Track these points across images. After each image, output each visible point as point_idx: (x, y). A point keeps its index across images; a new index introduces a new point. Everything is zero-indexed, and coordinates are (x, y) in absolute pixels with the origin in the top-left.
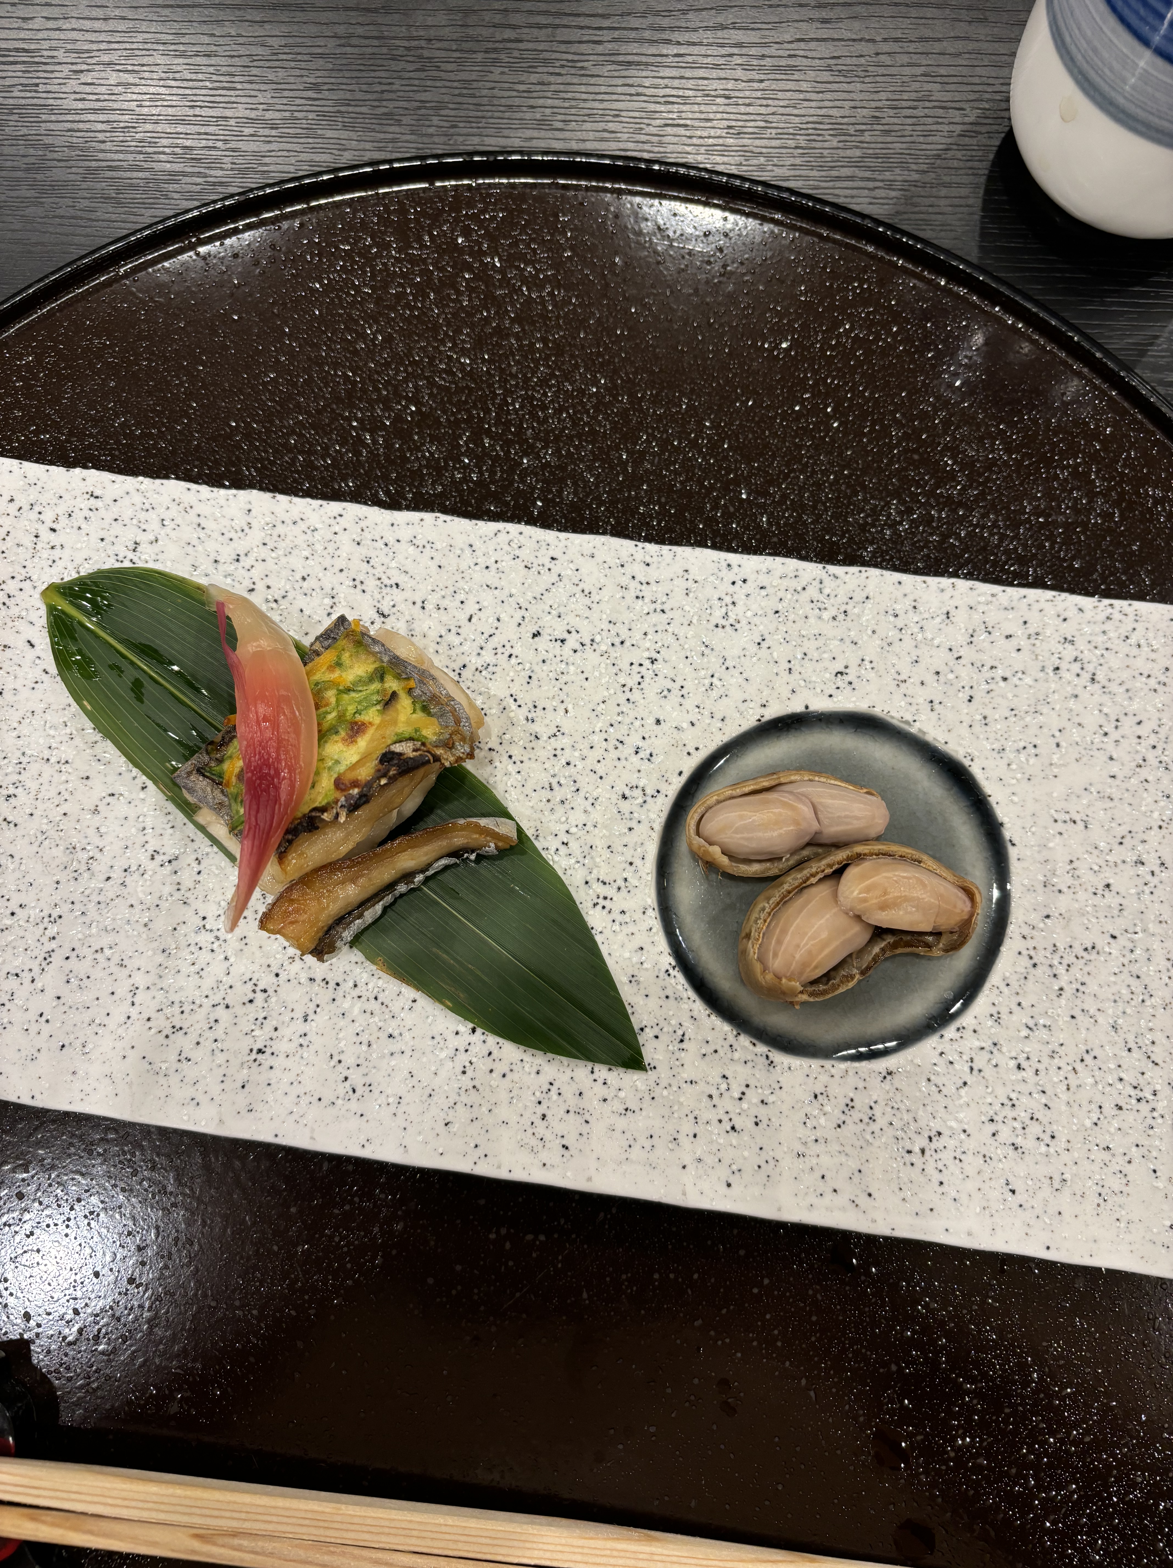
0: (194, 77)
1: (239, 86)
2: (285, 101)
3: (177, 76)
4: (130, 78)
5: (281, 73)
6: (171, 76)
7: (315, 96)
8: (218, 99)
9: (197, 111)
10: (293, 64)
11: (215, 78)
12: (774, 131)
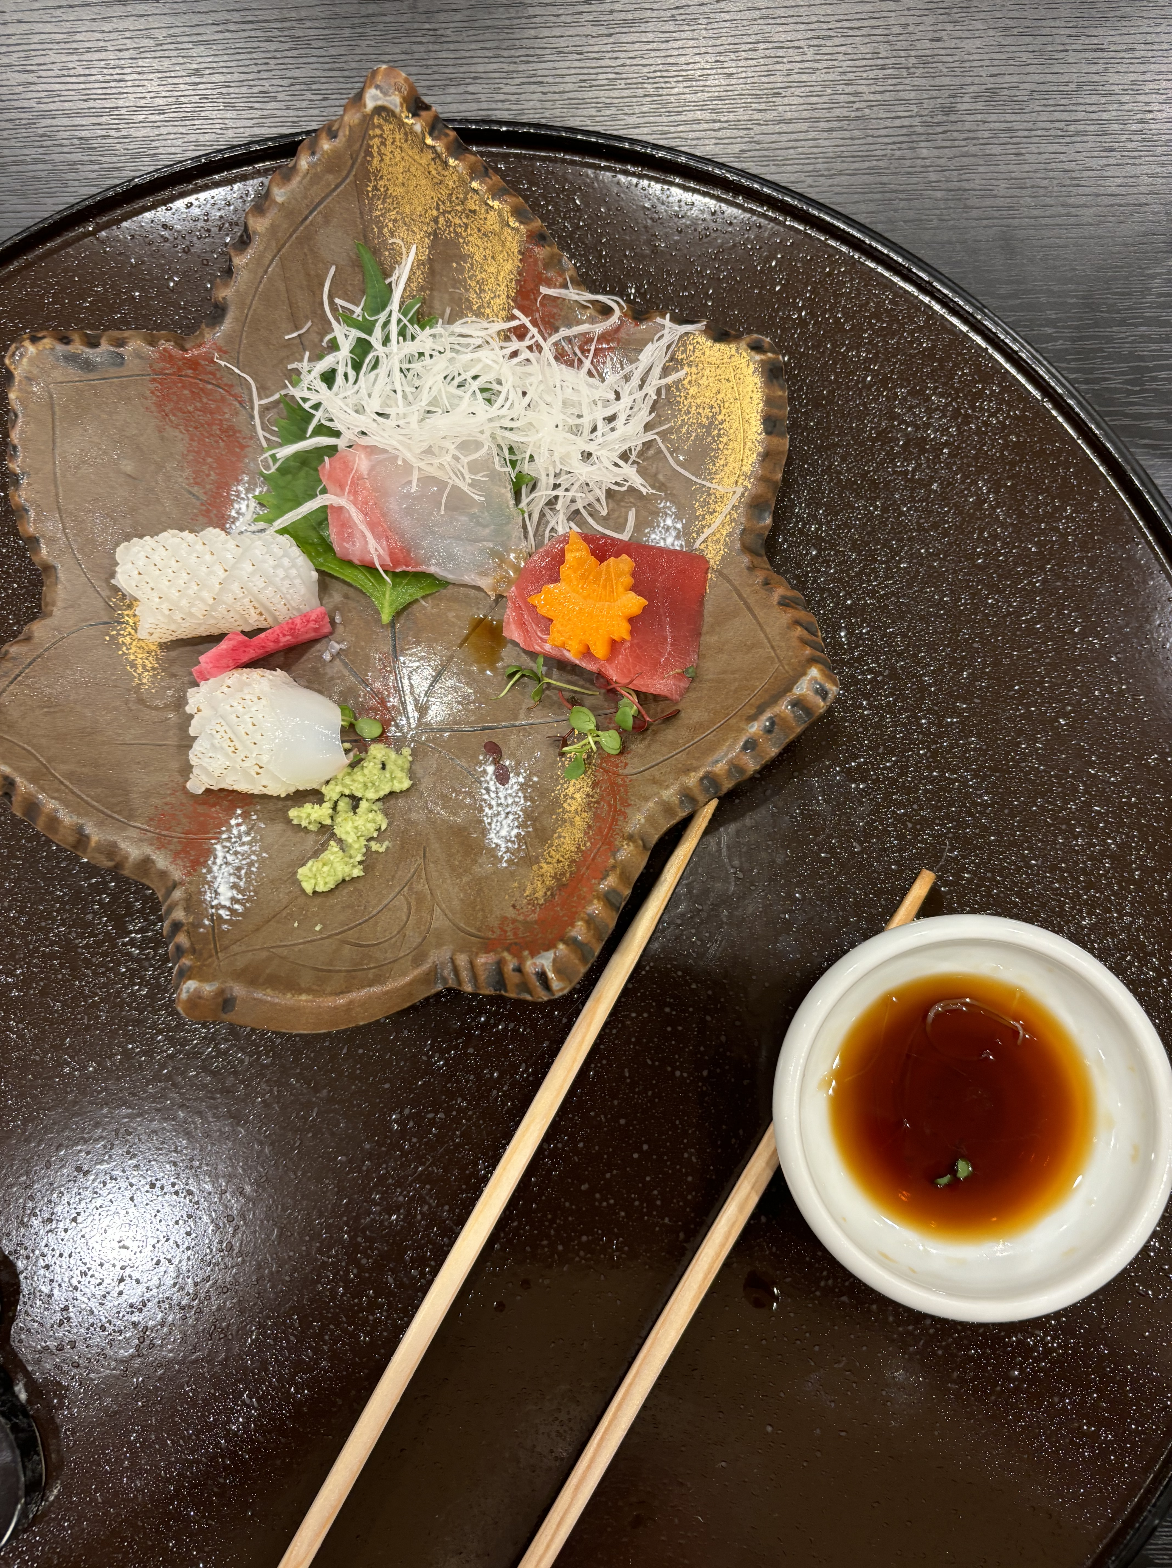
0: (87, 72)
1: (128, 77)
2: (170, 88)
3: (72, 72)
4: (29, 78)
5: (166, 63)
6: (65, 72)
7: (198, 80)
8: (109, 91)
9: (91, 104)
10: (175, 53)
11: (105, 71)
12: (623, 81)
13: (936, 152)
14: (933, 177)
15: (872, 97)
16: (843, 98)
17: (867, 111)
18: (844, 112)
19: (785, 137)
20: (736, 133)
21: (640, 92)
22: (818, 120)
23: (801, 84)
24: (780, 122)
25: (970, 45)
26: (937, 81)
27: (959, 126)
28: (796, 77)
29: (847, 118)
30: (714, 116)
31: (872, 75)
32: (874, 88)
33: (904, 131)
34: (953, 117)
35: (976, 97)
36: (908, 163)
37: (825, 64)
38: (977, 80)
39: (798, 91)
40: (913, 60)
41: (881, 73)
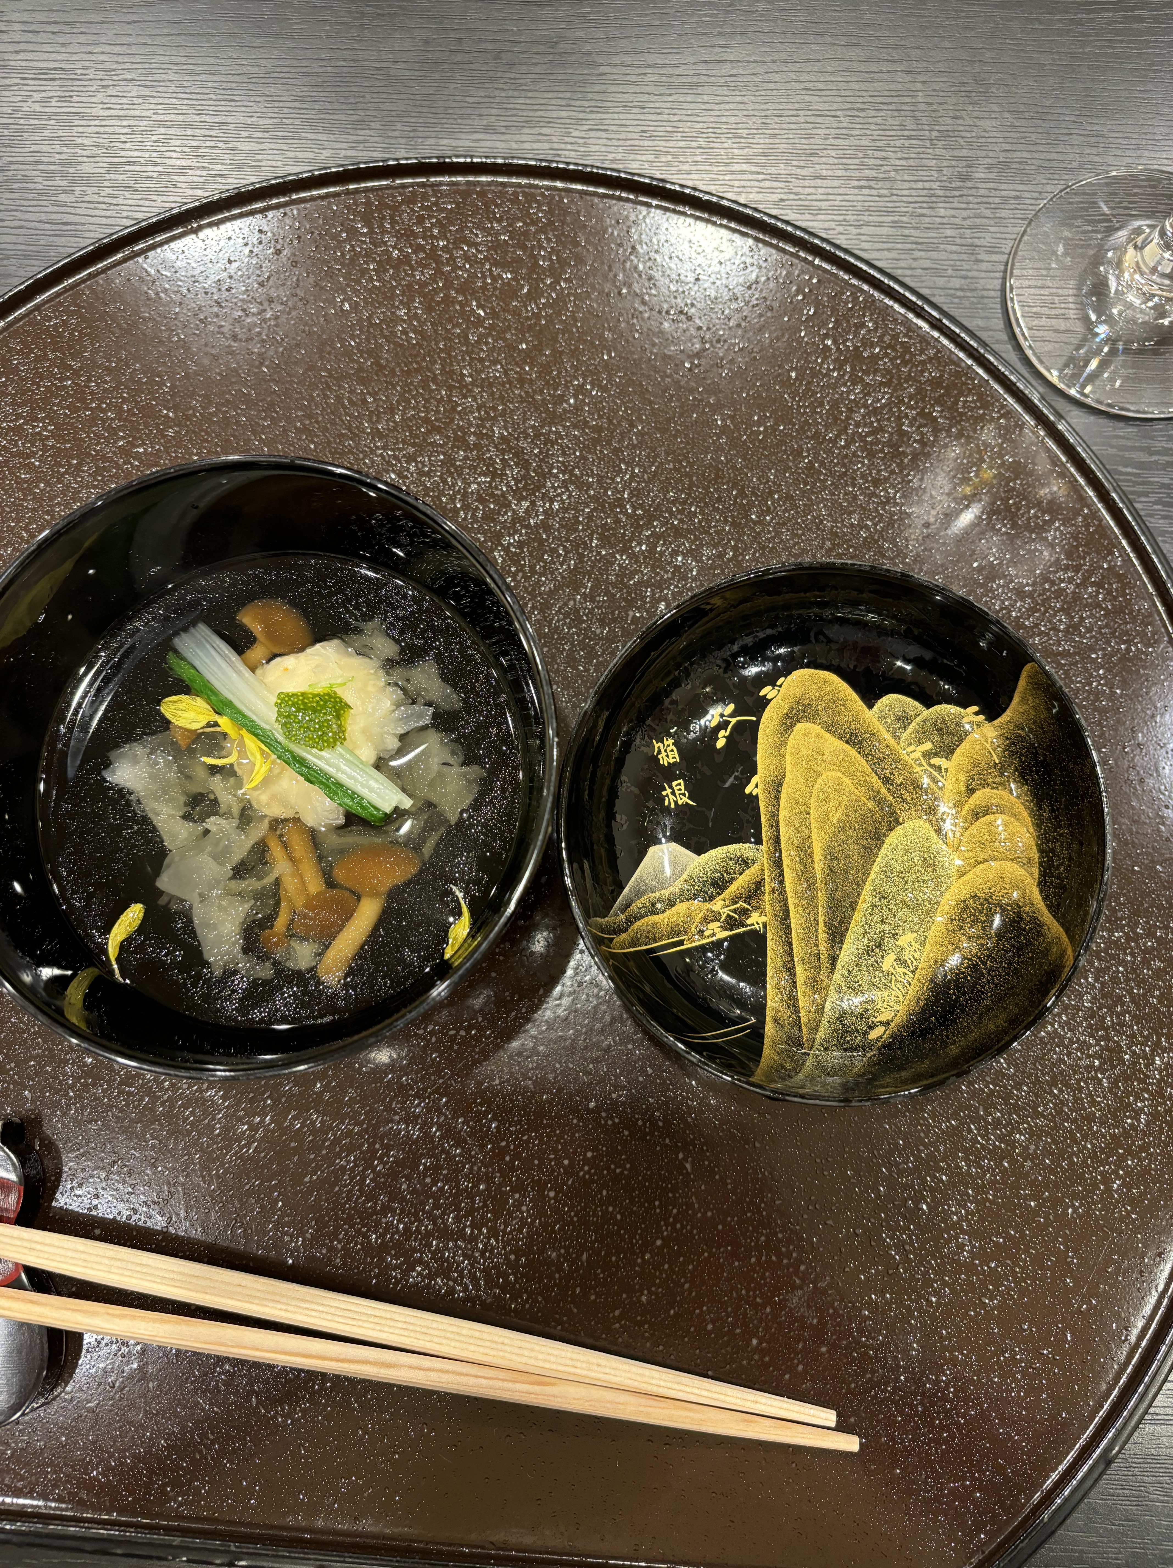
13: (952, 212)
14: (949, 232)
15: (898, 162)
16: (872, 162)
17: (893, 174)
18: (873, 173)
19: (821, 191)
20: (775, 184)
21: (694, 144)
22: (850, 178)
23: (835, 147)
24: (817, 177)
25: (987, 124)
26: (956, 153)
27: (973, 192)
28: (832, 141)
29: (875, 179)
30: (758, 169)
31: (898, 143)
32: (899, 155)
33: (924, 192)
34: (969, 184)
35: (989, 168)
36: (927, 220)
37: (857, 132)
38: (991, 154)
39: (833, 153)
40: (935, 134)
41: (907, 143)
